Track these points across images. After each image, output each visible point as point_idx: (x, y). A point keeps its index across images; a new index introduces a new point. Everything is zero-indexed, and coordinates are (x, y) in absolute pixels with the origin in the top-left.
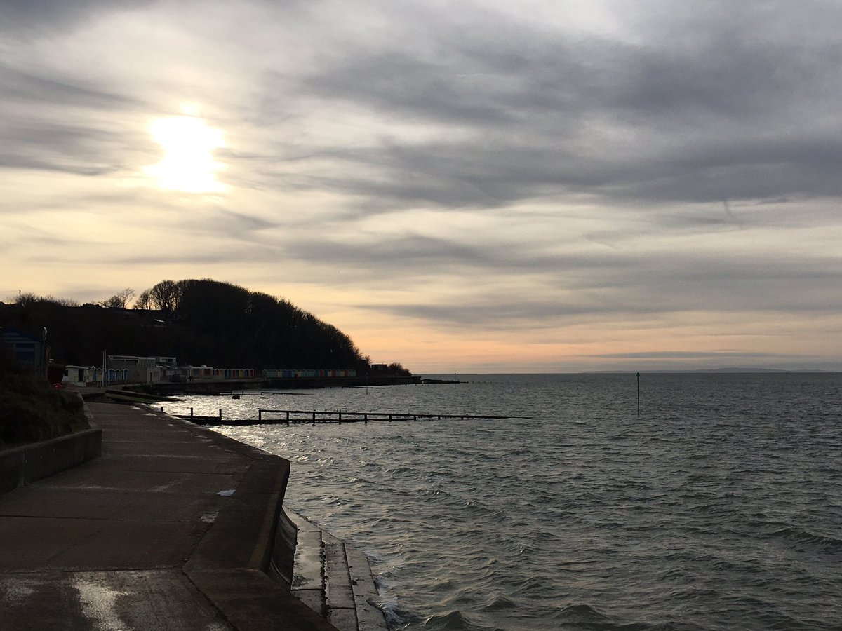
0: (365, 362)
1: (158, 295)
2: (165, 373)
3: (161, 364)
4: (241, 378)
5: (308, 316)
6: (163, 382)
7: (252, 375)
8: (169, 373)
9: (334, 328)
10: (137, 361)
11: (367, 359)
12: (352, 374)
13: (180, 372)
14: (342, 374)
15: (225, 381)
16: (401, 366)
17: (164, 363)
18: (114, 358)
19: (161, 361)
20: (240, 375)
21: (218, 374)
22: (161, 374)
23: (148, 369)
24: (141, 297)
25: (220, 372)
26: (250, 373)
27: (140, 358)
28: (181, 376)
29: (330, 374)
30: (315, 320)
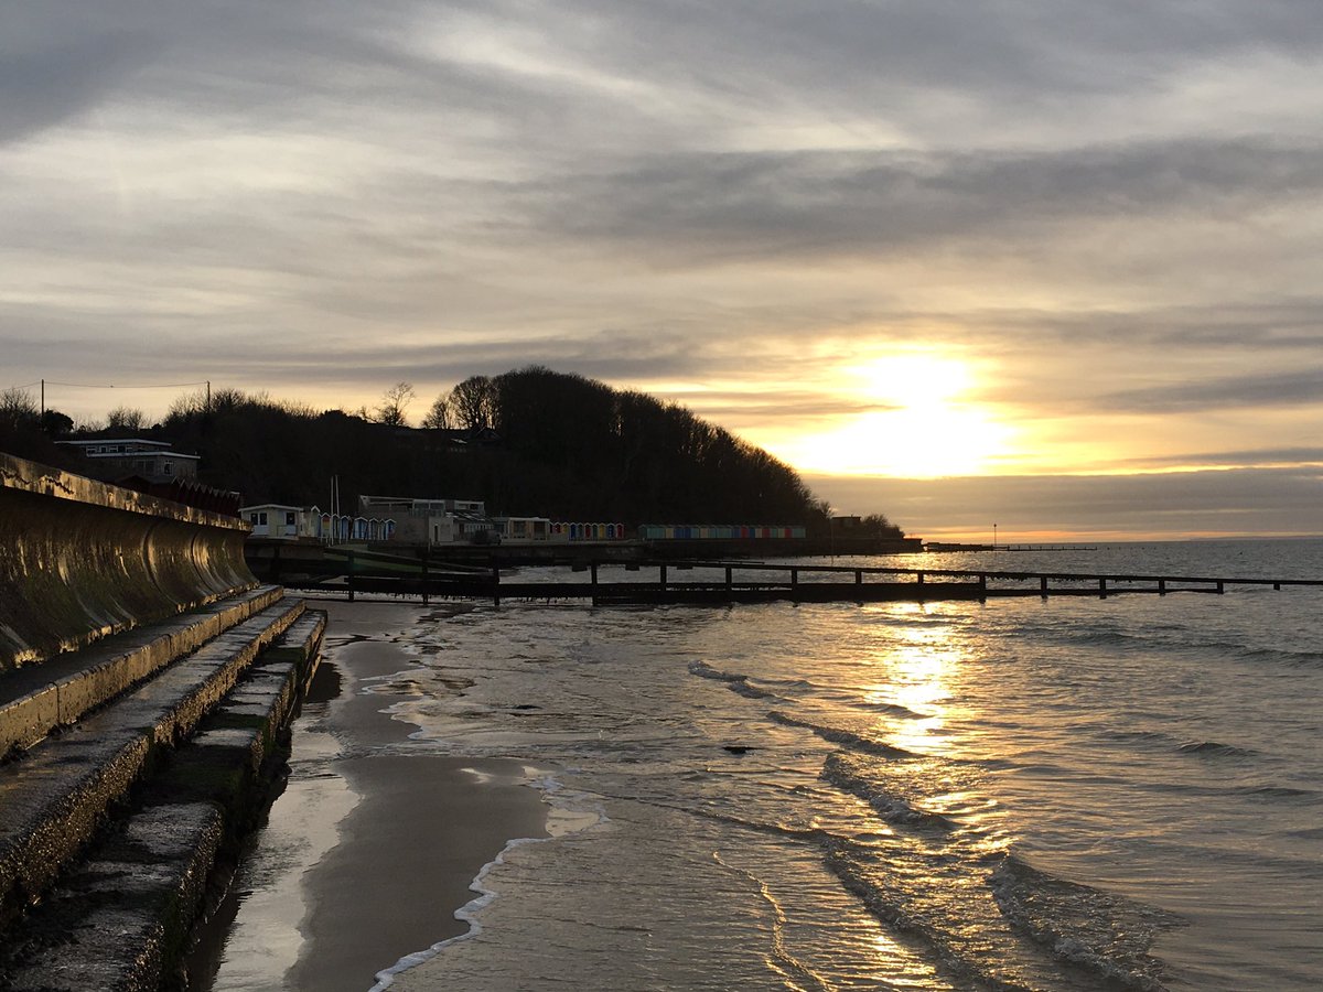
0: (820, 514)
1: (463, 402)
2: (462, 527)
3: (455, 512)
4: (602, 540)
5: (718, 432)
6: (458, 543)
7: (620, 534)
8: (470, 529)
9: (764, 453)
10: (410, 506)
11: (826, 506)
12: (799, 532)
13: (489, 526)
14: (781, 533)
15: (572, 543)
16: (885, 521)
17: (462, 512)
18: (372, 500)
19: (457, 508)
20: (600, 535)
21: (559, 531)
22: (455, 529)
23: (431, 519)
24: (435, 406)
25: (562, 529)
26: (616, 529)
27: (416, 501)
28: (490, 532)
29: (759, 533)
30: (731, 439)
